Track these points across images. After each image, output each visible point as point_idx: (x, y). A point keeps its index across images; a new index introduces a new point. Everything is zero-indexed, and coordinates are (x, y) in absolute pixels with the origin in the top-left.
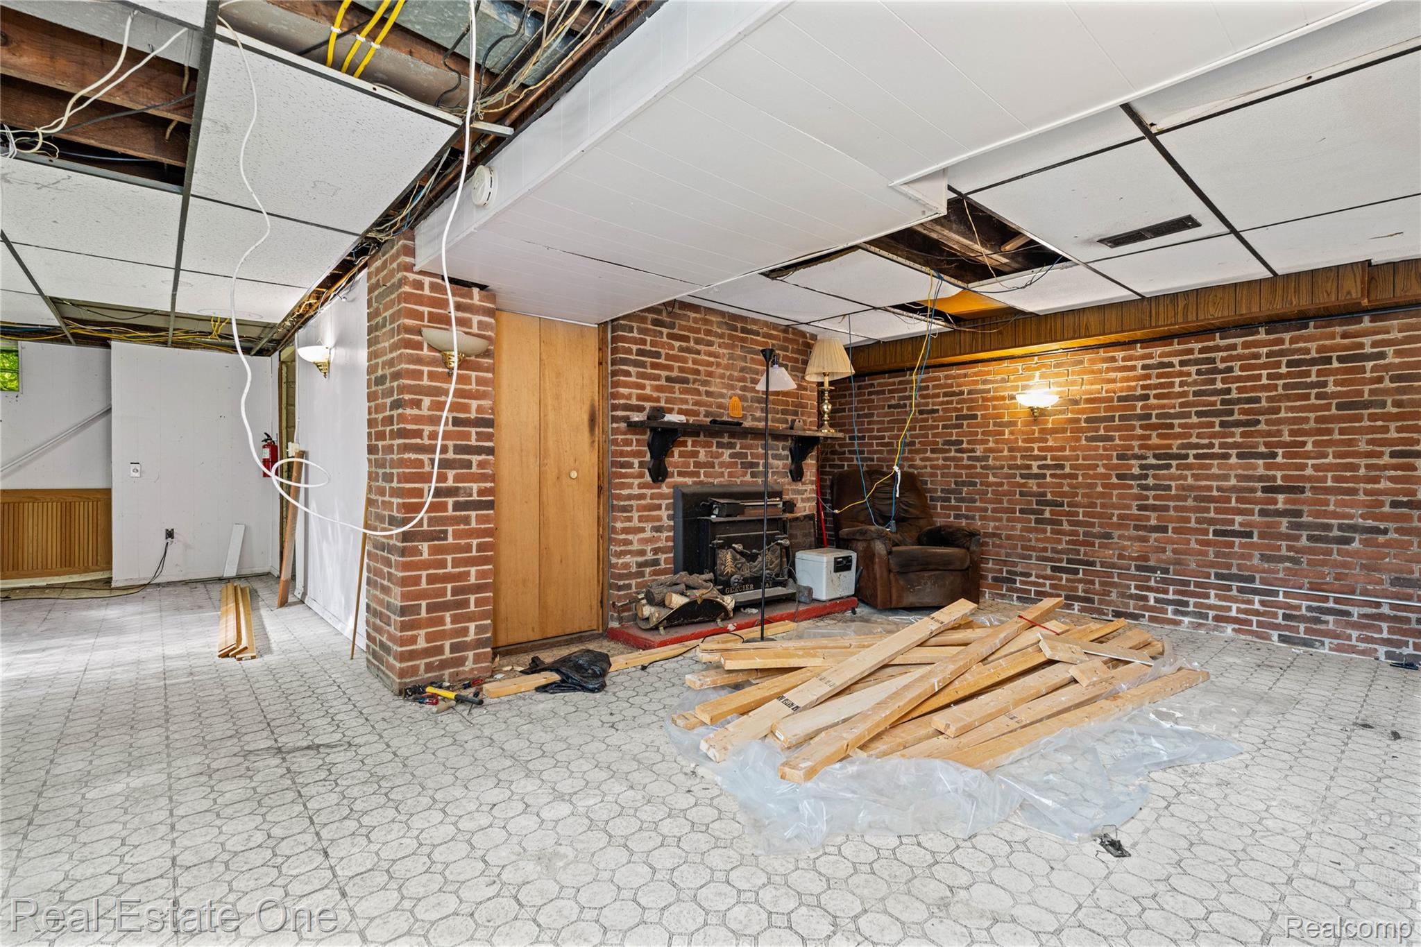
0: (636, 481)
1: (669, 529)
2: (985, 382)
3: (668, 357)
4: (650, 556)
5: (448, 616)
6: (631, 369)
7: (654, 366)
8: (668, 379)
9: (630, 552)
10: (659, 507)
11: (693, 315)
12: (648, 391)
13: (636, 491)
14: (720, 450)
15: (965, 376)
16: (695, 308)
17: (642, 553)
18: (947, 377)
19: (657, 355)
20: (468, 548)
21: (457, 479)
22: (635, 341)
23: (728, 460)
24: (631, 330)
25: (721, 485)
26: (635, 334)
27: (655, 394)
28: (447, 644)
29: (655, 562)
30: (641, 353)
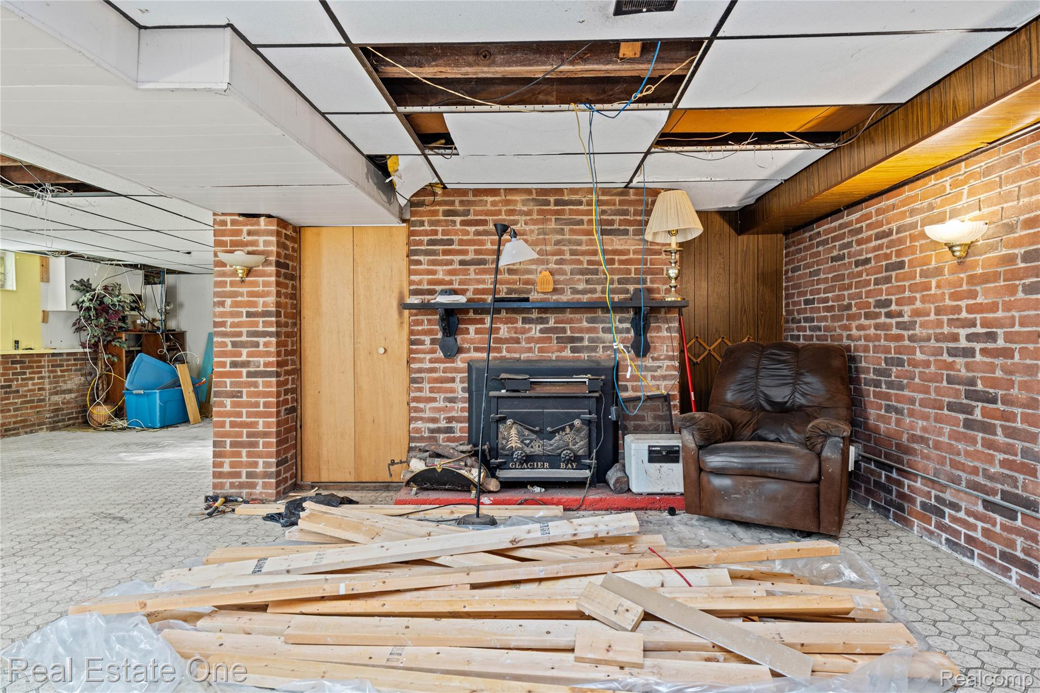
0: (428, 356)
1: (463, 400)
2: (913, 212)
3: (461, 243)
4: (443, 424)
5: (244, 451)
6: (421, 258)
7: (445, 253)
8: (462, 263)
9: (421, 419)
10: (453, 380)
11: (490, 199)
12: (440, 276)
13: (428, 365)
14: (527, 326)
15: (894, 207)
16: (494, 192)
17: (434, 420)
18: (879, 212)
19: (451, 242)
20: (257, 405)
21: (249, 355)
22: (426, 233)
23: (538, 335)
24: (422, 223)
25: (528, 361)
26: (427, 227)
27: (447, 278)
28: (244, 472)
29: (449, 430)
30: (431, 243)
